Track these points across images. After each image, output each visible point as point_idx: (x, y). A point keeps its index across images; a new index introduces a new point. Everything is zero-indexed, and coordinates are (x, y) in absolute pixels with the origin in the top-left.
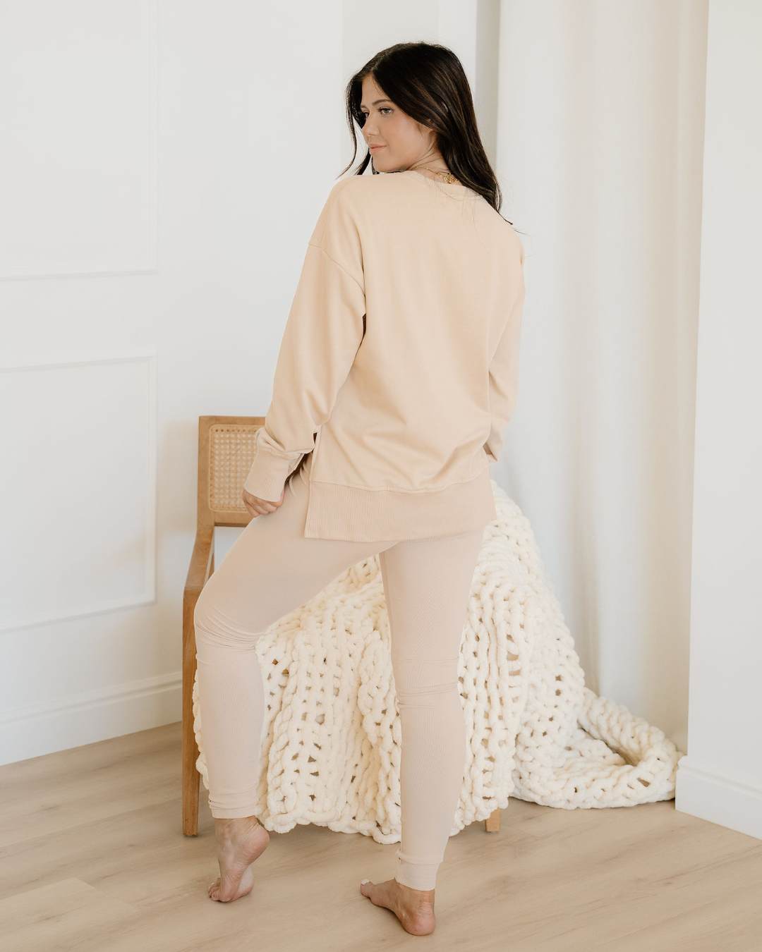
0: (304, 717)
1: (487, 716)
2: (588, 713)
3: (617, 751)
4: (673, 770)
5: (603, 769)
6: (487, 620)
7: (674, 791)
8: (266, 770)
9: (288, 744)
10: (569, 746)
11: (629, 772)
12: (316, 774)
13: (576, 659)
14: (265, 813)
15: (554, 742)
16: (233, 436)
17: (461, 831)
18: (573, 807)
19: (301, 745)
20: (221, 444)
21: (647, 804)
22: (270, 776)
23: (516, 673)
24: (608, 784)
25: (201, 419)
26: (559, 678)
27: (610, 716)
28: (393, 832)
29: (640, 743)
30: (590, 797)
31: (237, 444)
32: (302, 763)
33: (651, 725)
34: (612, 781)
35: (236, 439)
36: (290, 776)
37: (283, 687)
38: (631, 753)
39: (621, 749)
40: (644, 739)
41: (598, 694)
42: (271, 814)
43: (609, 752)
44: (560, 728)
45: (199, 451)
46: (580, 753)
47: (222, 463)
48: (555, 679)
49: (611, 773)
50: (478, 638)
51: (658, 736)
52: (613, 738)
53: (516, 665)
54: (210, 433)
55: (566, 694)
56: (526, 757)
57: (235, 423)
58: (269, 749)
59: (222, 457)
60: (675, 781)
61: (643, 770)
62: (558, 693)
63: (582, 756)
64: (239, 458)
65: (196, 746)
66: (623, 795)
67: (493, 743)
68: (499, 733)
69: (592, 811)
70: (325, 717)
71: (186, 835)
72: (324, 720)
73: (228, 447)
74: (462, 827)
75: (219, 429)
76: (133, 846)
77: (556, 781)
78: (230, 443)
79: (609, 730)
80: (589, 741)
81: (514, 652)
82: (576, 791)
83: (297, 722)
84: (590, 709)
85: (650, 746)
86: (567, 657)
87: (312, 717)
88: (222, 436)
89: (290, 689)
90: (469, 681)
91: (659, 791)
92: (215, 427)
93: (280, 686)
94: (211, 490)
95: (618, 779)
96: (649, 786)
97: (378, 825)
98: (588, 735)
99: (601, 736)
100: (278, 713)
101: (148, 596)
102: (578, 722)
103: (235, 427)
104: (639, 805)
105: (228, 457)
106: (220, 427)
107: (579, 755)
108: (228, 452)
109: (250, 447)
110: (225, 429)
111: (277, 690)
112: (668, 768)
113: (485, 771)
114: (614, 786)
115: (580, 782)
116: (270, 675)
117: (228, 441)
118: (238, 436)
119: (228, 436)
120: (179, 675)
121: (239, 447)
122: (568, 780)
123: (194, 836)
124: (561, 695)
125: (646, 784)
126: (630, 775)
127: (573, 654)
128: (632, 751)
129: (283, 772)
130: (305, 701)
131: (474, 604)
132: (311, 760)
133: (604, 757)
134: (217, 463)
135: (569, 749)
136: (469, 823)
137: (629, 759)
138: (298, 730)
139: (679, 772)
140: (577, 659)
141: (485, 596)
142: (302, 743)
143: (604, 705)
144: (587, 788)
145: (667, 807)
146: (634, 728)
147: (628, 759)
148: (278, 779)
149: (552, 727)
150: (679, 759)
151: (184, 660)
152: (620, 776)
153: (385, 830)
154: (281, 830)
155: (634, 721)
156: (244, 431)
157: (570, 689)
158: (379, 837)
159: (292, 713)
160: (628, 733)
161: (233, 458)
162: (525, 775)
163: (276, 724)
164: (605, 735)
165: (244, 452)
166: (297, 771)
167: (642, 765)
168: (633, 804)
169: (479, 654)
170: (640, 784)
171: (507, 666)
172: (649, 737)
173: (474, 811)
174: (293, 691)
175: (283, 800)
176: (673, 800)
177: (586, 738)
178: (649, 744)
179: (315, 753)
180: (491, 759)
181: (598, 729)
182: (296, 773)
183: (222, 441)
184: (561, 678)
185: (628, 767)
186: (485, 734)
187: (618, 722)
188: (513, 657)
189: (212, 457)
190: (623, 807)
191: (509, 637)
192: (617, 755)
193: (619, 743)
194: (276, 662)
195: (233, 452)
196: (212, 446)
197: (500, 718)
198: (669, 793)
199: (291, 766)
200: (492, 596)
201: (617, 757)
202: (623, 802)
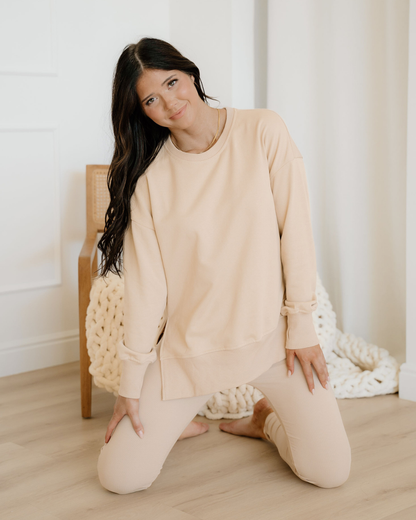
3: (357, 365)
4: (397, 373)
5: (350, 375)
7: (398, 386)
11: (368, 374)
20: (100, 181)
21: (381, 395)
24: (355, 382)
25: (87, 166)
26: (320, 317)
27: (353, 344)
29: (373, 358)
30: (344, 391)
33: (380, 347)
34: (358, 381)
38: (367, 366)
39: (361, 364)
40: (376, 356)
41: (343, 332)
43: (352, 366)
45: (87, 186)
46: (334, 366)
47: (101, 193)
48: (318, 317)
49: (356, 376)
51: (385, 353)
52: (355, 356)
54: (93, 174)
55: (326, 327)
59: (101, 190)
60: (398, 380)
61: (377, 373)
62: (321, 326)
63: (335, 368)
65: (88, 358)
66: (365, 389)
69: (346, 400)
71: (84, 418)
75: (99, 172)
79: (352, 352)
80: (339, 359)
82: (335, 387)
84: (339, 340)
85: (380, 359)
86: (325, 304)
88: (101, 176)
91: (388, 387)
92: (96, 171)
94: (95, 210)
96: (382, 383)
97: (209, 408)
98: (338, 356)
99: (347, 356)
104: (376, 396)
105: (105, 190)
106: (99, 170)
108: (105, 186)
110: (103, 172)
112: (393, 371)
114: (359, 384)
115: (337, 382)
119: (104, 176)
123: (89, 418)
124: (323, 327)
125: (380, 382)
126: (368, 376)
127: (329, 303)
128: (367, 364)
133: (350, 368)
134: (98, 193)
139: (401, 374)
140: (331, 307)
143: (348, 338)
144: (342, 385)
145: (393, 397)
146: (368, 350)
150: (400, 366)
152: (362, 378)
155: (368, 346)
157: (328, 324)
158: (210, 415)
160: (365, 352)
164: (349, 355)
167: (377, 369)
168: (372, 395)
170: (376, 381)
172: (379, 354)
176: (397, 393)
177: (337, 358)
181: (345, 352)
184: (322, 317)
185: (366, 372)
187: (358, 347)
189: (95, 189)
190: (365, 397)
193: (359, 360)
196: (94, 183)
198: (395, 388)
201: (358, 368)
202: (365, 394)
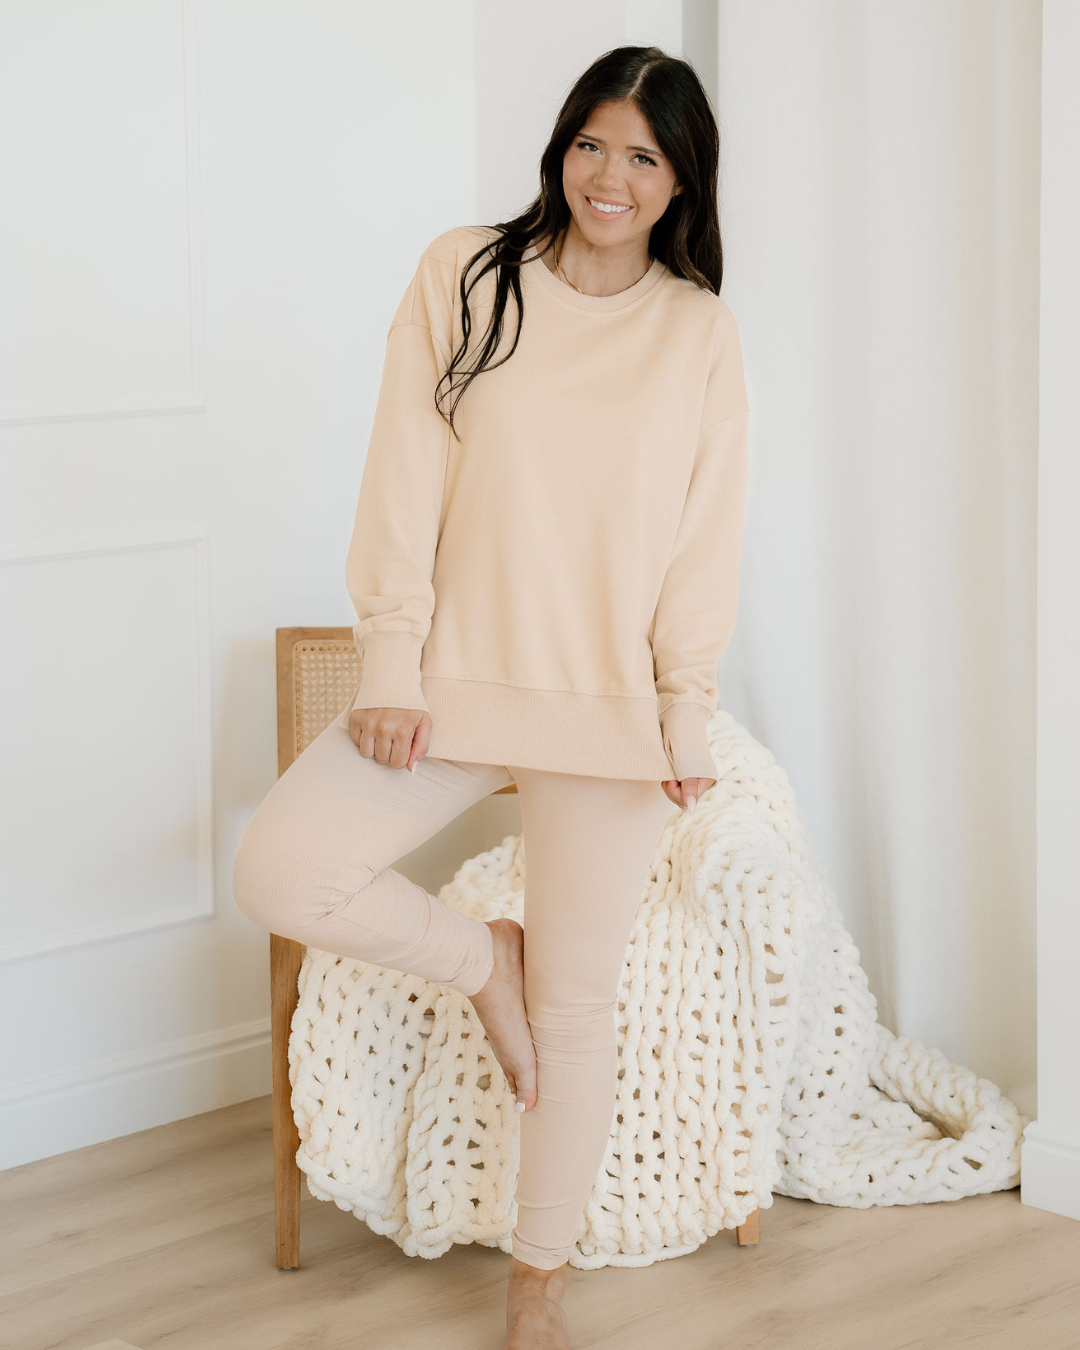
0: (460, 1080)
1: (738, 1068)
2: (882, 1062)
3: (927, 1118)
4: (1016, 1144)
5: (909, 1146)
6: (733, 922)
7: (1018, 1174)
8: (404, 1162)
9: (436, 1122)
10: (856, 1112)
11: (949, 1148)
12: (480, 1166)
13: (863, 979)
14: (404, 1230)
15: (835, 1106)
16: (329, 657)
17: (702, 1246)
18: (866, 1203)
19: (456, 1123)
20: (311, 669)
21: (979, 1196)
22: (410, 1172)
23: (780, 1002)
24: (918, 1167)
25: (278, 632)
26: (838, 1010)
27: (917, 1066)
28: (599, 1251)
29: (963, 1104)
30: (893, 1189)
31: (336, 669)
32: (458, 1150)
33: (979, 1076)
34: (926, 1163)
35: (334, 661)
36: (440, 1169)
37: (426, 1036)
38: (950, 1121)
39: (936, 1115)
40: (970, 1099)
41: (896, 1034)
42: (413, 1230)
43: (916, 1120)
44: (844, 1084)
45: (278, 683)
46: (873, 1123)
47: (314, 699)
48: (833, 1011)
49: (923, 1151)
50: (721, 951)
51: (991, 1092)
52: (923, 1098)
53: (779, 990)
54: (294, 654)
55: (851, 1033)
56: (795, 1130)
57: (333, 638)
58: (407, 1131)
59: (314, 690)
60: (1020, 1160)
61: (970, 1146)
62: (839, 1032)
63: (875, 1126)
64: (339, 690)
65: (295, 1130)
66: (942, 1184)
67: (749, 1109)
68: (757, 1094)
69: (896, 1210)
70: (492, 1079)
71: (281, 1269)
72: (490, 1083)
73: (322, 674)
74: (703, 1240)
75: (308, 647)
76: (201, 1287)
77: (841, 1165)
78: (325, 668)
79: (916, 1086)
80: (887, 1104)
81: (777, 970)
82: (871, 1180)
83: (449, 1087)
84: (886, 1055)
85: (980, 1108)
86: (850, 977)
87: (471, 1080)
88: (313, 657)
89: (437, 1038)
90: (709, 1016)
91: (996, 1176)
92: (301, 644)
93: (420, 1034)
94: (298, 741)
95: (934, 1160)
96: (981, 1169)
98: (883, 1096)
99: (904, 1097)
100: (419, 1076)
101: (204, 906)
102: (869, 1075)
103: (332, 643)
104: (966, 1198)
105: (322, 690)
106: (308, 644)
107: (872, 1125)
108: (322, 682)
109: (355, 673)
110: (317, 647)
111: (416, 1041)
112: (1009, 1138)
113: (737, 1153)
114: (928, 1171)
115: (877, 1167)
116: (405, 1017)
117: (321, 665)
118: (338, 657)
119: (321, 657)
120: (266, 1023)
121: (338, 673)
122: (858, 1163)
123: (295, 1269)
124: (843, 1035)
125: (976, 1165)
126: (950, 1152)
127: (859, 972)
128: (951, 1116)
129: (429, 1164)
130: (460, 1056)
131: (713, 900)
132: (472, 1145)
133: (909, 1128)
134: (305, 699)
135: (857, 1117)
136: (713, 1233)
137: (947, 1130)
138: (451, 1100)
139: (1025, 1146)
140: (866, 980)
141: (730, 888)
142: (457, 1120)
143: (906, 1050)
144: (887, 1175)
145: (1008, 1199)
146: (953, 1082)
147: (944, 1129)
148: (423, 1177)
149: (830, 1084)
150: (1023, 1128)
151: (273, 1000)
152: (937, 1155)
153: (586, 1249)
154: (429, 1254)
155: (953, 1072)
156: (346, 649)
157: (857, 1025)
159: (441, 1074)
160: (945, 1090)
161: (331, 690)
162: (793, 1158)
163: (417, 1091)
164: (910, 1094)
165: (347, 682)
166: (452, 1163)
167: (968, 1137)
168: (957, 1196)
169: (723, 974)
170: (967, 1165)
171: (767, 992)
172: (977, 1094)
173: (721, 1212)
174: (441, 1041)
175: (432, 1208)
176: (1017, 1189)
177: (881, 1099)
178: (978, 1106)
179: (478, 1135)
180: (746, 1133)
181: (898, 1085)
182: (451, 1167)
183: (313, 666)
184: (843, 1010)
185: (948, 1141)
186: (736, 1096)
187: (929, 1074)
188: (775, 978)
189: (298, 690)
190: (942, 1202)
191: (768, 947)
192: (929, 1124)
193: (932, 1105)
194: (413, 998)
195: (330, 682)
196: (297, 674)
197: (758, 1070)
198: (1011, 1178)
199: (441, 1155)
200: (740, 887)
201: (928, 1127)
202: (942, 1195)
